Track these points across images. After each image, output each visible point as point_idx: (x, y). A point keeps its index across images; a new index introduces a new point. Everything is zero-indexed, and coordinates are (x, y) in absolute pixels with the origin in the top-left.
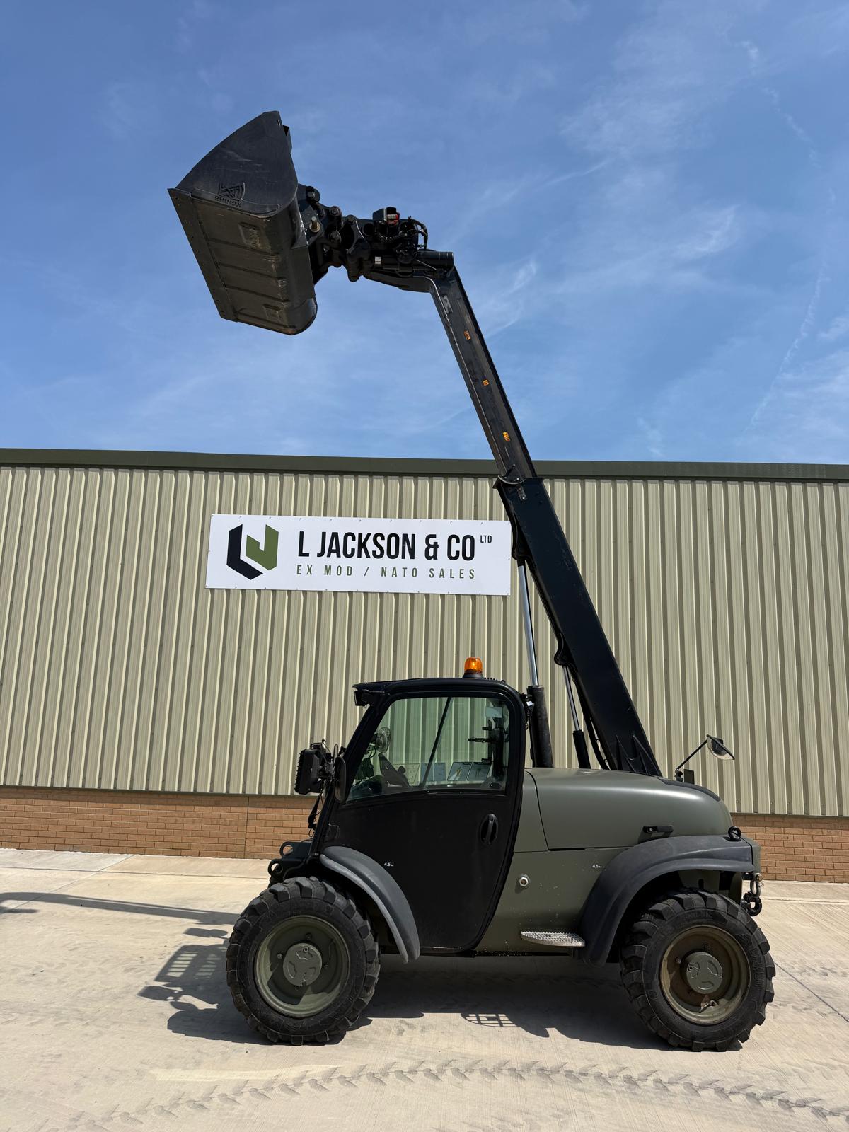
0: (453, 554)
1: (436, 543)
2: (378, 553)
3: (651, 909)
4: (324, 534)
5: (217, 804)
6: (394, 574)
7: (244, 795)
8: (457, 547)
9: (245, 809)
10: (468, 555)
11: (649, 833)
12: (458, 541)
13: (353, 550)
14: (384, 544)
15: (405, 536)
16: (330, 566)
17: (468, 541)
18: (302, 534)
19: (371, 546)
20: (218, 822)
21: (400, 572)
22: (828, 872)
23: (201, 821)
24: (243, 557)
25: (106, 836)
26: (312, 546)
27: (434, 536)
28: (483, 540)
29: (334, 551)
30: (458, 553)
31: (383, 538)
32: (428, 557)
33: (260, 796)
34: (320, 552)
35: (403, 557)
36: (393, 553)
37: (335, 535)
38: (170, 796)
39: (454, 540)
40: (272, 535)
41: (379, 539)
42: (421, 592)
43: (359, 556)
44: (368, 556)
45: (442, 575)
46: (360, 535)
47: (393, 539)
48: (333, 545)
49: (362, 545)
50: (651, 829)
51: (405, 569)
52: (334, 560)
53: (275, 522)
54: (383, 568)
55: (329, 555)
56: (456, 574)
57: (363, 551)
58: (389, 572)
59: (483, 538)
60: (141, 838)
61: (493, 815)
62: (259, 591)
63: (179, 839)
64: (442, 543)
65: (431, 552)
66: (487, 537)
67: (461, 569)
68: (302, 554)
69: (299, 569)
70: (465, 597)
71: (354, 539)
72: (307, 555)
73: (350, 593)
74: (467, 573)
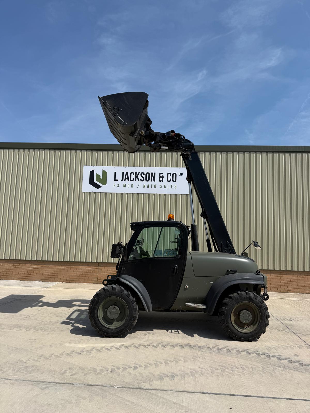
0: (169, 180)
1: (163, 176)
2: (142, 179)
3: (229, 296)
4: (123, 173)
5: (88, 265)
6: (148, 187)
7: (97, 262)
8: (170, 177)
9: (97, 267)
10: (174, 180)
11: (229, 272)
12: (171, 175)
13: (133, 179)
14: (144, 176)
15: (152, 173)
16: (125, 184)
17: (174, 175)
18: (115, 173)
19: (140, 177)
20: (88, 271)
21: (150, 186)
22: (299, 290)
23: (82, 271)
24: (95, 181)
25: (50, 276)
26: (119, 177)
27: (162, 173)
29: (127, 179)
30: (170, 179)
31: (144, 174)
32: (160, 181)
33: (102, 263)
34: (122, 179)
35: (151, 181)
36: (147, 179)
37: (127, 173)
38: (71, 263)
39: (169, 175)
40: (105, 173)
41: (142, 174)
42: (157, 193)
43: (136, 180)
44: (139, 181)
45: (165, 187)
46: (136, 173)
47: (148, 174)
48: (126, 177)
49: (137, 177)
50: (230, 271)
51: (152, 185)
53: (106, 168)
54: (144, 185)
55: (125, 180)
56: (170, 187)
57: (137, 178)
58: (146, 186)
60: (62, 277)
61: (177, 265)
62: (101, 193)
63: (75, 277)
64: (165, 176)
65: (161, 179)
66: (181, 174)
67: (172, 185)
68: (115, 180)
69: (114, 185)
70: (173, 195)
71: (134, 175)
72: (117, 180)
73: (132, 194)
74: (174, 187)
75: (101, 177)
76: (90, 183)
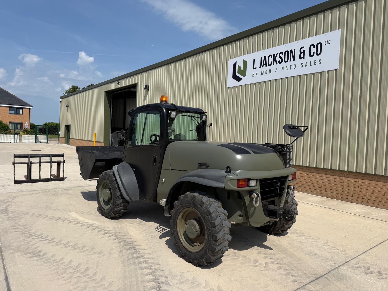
0: (312, 54)
1: (304, 51)
4: (261, 58)
6: (287, 69)
10: (319, 53)
12: (314, 47)
13: (271, 62)
14: (282, 56)
15: (291, 51)
16: (263, 71)
17: (319, 45)
18: (254, 60)
19: (278, 59)
21: (289, 68)
24: (237, 74)
26: (257, 64)
27: (303, 47)
28: (326, 43)
29: (265, 64)
30: (314, 53)
31: (282, 54)
32: (301, 58)
34: (260, 66)
35: (290, 61)
36: (286, 60)
37: (265, 57)
40: (245, 63)
42: (297, 75)
43: (274, 64)
45: (306, 65)
47: (287, 53)
48: (265, 62)
49: (275, 59)
51: (291, 66)
52: (265, 68)
53: (243, 58)
54: (282, 67)
55: (263, 67)
57: (275, 62)
58: (285, 69)
59: (326, 42)
62: (241, 86)
64: (307, 50)
65: (302, 56)
66: (328, 41)
67: (315, 61)
68: (254, 68)
69: (253, 75)
70: (317, 73)
71: (272, 57)
72: (256, 68)
73: (270, 81)
74: (317, 62)
75: (242, 69)
76: (233, 78)
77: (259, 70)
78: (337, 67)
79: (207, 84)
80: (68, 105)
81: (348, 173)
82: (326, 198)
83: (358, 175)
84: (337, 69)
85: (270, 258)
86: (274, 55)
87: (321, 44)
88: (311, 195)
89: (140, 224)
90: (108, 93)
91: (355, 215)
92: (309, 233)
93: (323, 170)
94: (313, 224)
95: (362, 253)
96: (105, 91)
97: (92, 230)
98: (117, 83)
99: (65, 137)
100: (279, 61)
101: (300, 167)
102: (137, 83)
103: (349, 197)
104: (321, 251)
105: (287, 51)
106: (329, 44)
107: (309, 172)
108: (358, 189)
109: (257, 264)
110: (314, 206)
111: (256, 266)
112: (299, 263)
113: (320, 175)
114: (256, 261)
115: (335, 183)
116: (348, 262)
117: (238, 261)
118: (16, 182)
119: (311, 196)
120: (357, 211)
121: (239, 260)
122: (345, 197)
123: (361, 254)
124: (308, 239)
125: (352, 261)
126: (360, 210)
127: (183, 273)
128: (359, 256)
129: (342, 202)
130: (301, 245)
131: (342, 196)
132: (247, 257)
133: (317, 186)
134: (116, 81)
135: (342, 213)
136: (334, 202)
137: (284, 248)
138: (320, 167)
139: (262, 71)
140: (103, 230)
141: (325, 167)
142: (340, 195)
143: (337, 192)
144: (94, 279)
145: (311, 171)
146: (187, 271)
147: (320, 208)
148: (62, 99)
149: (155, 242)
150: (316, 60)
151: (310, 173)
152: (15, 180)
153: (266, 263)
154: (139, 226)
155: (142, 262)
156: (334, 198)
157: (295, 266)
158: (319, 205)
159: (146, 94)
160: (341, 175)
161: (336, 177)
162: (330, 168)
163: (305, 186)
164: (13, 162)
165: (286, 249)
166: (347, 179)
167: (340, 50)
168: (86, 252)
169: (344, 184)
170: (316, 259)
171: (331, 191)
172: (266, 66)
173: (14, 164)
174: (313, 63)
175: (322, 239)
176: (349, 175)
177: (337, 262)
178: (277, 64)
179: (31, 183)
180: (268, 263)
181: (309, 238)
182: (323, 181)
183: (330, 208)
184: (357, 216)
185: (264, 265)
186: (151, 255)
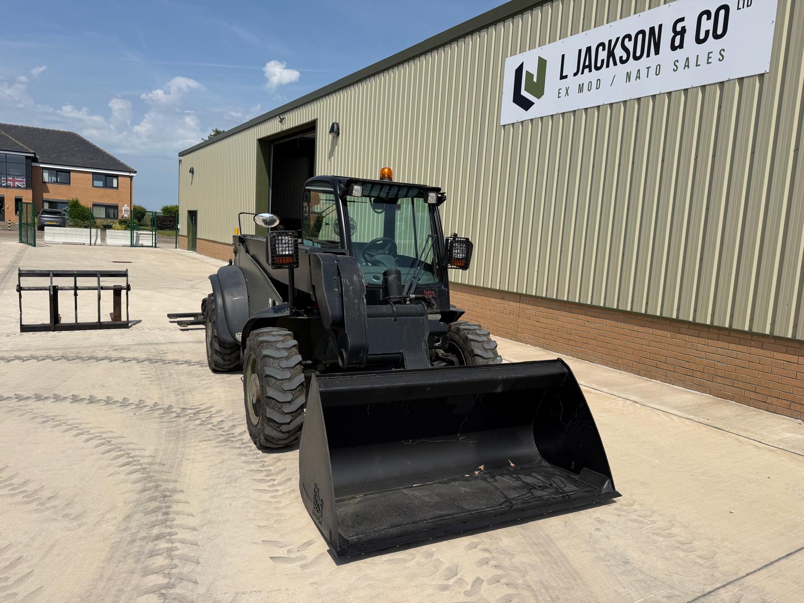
0: (702, 36)
1: (684, 29)
4: (580, 51)
5: (503, 299)
6: (638, 77)
7: (517, 293)
8: (707, 25)
9: (518, 304)
10: (720, 31)
12: (709, 18)
13: (603, 61)
14: (630, 45)
15: (652, 29)
16: (583, 84)
17: (722, 13)
18: (563, 56)
19: (619, 52)
20: (503, 311)
21: (643, 73)
23: (494, 309)
24: (524, 93)
26: (570, 67)
27: (682, 20)
28: (741, 6)
29: (587, 67)
30: (707, 32)
31: (630, 40)
32: (674, 48)
33: (526, 295)
34: (575, 71)
35: (648, 55)
36: (638, 54)
37: (589, 49)
42: (662, 92)
43: (608, 66)
45: (687, 66)
47: (640, 36)
48: (587, 61)
49: (611, 54)
51: (648, 68)
52: (588, 76)
53: (539, 52)
54: (628, 73)
55: (582, 73)
57: (611, 59)
58: (633, 76)
59: (741, 3)
62: (532, 120)
64: (690, 25)
65: (677, 42)
66: (746, 1)
67: (709, 53)
68: (563, 77)
69: (559, 93)
70: (713, 86)
71: (604, 49)
72: (566, 77)
73: (598, 107)
74: (715, 56)
75: (535, 80)
76: (514, 101)
77: (572, 82)
78: (764, 67)
79: (458, 119)
80: (193, 168)
81: (772, 341)
82: (711, 398)
83: (797, 345)
84: (763, 74)
85: (495, 566)
86: (610, 41)
87: (726, 8)
88: (676, 387)
89: (223, 444)
90: (264, 143)
91: (774, 448)
92: (631, 495)
93: (711, 330)
94: (654, 467)
95: (759, 567)
96: (257, 139)
97: (102, 454)
98: (280, 120)
99: (188, 236)
100: (621, 58)
101: (656, 320)
102: (317, 119)
103: (770, 400)
104: (643, 552)
105: (642, 32)
106: (748, 6)
107: (677, 333)
108: (794, 382)
109: (451, 582)
110: (672, 419)
111: (445, 588)
112: (568, 589)
113: (702, 340)
114: (453, 572)
115: (738, 362)
116: (709, 593)
117: (405, 568)
118: (25, 329)
119: (676, 389)
120: (784, 436)
121: (407, 565)
122: (760, 397)
123: (755, 571)
124: (624, 510)
125: (722, 591)
126: (793, 435)
127: (244, 593)
128: (748, 575)
129: (752, 411)
130: (597, 529)
131: (752, 395)
132: (434, 558)
133: (694, 366)
134: (277, 116)
135: (740, 442)
136: (729, 410)
137: (547, 535)
138: (702, 322)
139: (580, 85)
140: (128, 454)
141: (716, 324)
142: (747, 394)
143: (741, 385)
144: (9, 595)
145: (682, 330)
146: (254, 589)
147: (687, 425)
148: (182, 156)
149: (227, 496)
150: (712, 52)
151: (678, 335)
152: (23, 324)
153: (478, 581)
154: (216, 449)
155: (159, 552)
156: (732, 398)
157: (551, 598)
158: (689, 414)
159: (334, 143)
160: (753, 344)
161: (740, 348)
162: (727, 326)
163: (665, 366)
164: (18, 286)
165: (551, 540)
166: (769, 353)
167: (774, 22)
168: (47, 513)
169: (760, 367)
170: (620, 578)
171: (727, 381)
172: (590, 71)
173: (20, 289)
174: (703, 60)
175: (661, 515)
176: (775, 345)
177: (677, 593)
178: (615, 64)
179: (56, 333)
180: (483, 581)
181: (626, 508)
182: (709, 355)
183: (715, 426)
184: (779, 451)
185: (469, 588)
186: (195, 533)
